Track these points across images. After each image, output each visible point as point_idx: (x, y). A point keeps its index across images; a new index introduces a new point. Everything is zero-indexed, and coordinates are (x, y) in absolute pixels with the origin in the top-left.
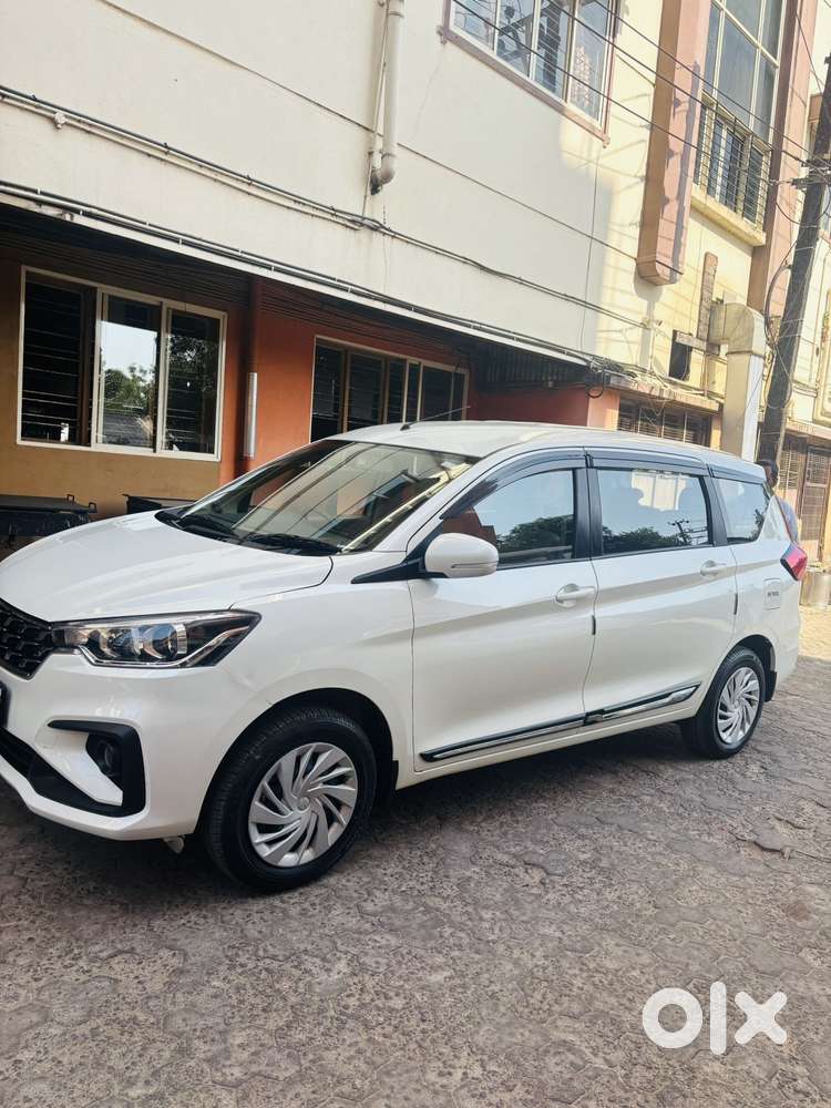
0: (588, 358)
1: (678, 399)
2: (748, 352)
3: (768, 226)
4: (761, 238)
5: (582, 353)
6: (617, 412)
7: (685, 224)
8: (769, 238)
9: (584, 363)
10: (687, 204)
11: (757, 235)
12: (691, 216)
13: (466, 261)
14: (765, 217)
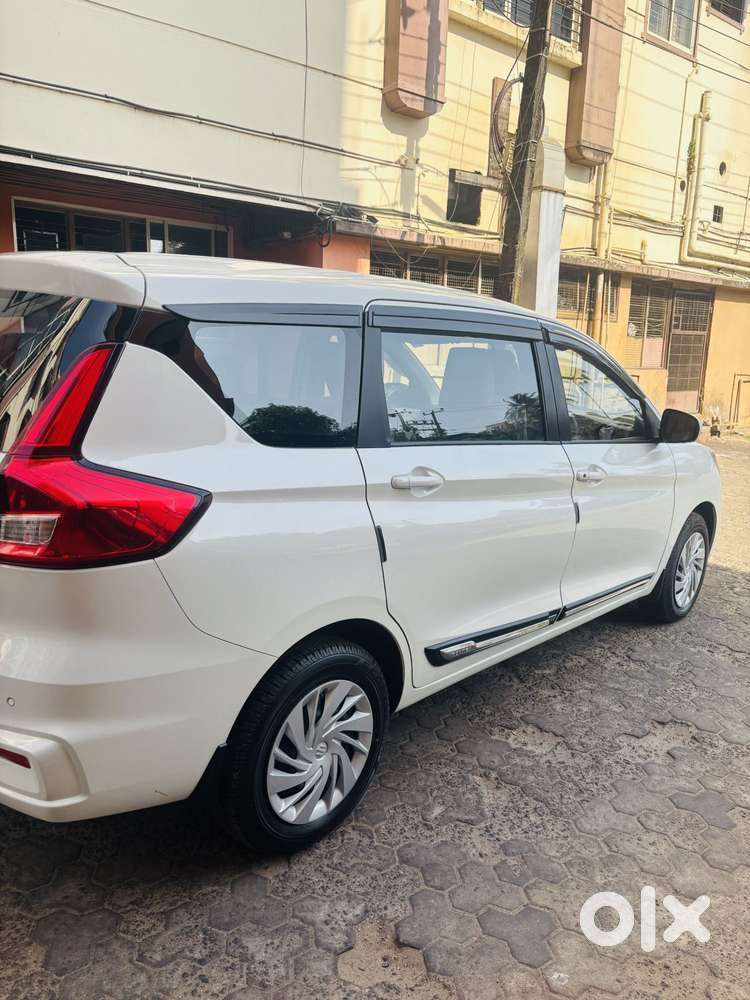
0: (315, 204)
1: (448, 244)
2: (539, 188)
3: (583, 46)
4: (576, 58)
5: (304, 198)
6: (367, 262)
7: (442, 40)
8: (584, 59)
9: (313, 210)
10: (443, 18)
11: (568, 56)
12: (450, 29)
13: (107, 99)
14: (581, 35)
